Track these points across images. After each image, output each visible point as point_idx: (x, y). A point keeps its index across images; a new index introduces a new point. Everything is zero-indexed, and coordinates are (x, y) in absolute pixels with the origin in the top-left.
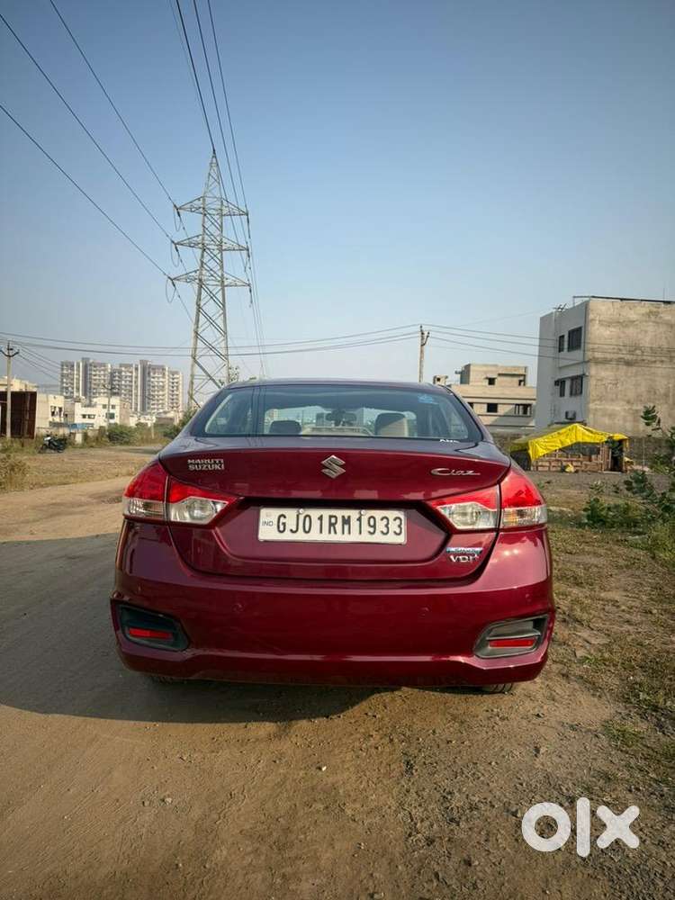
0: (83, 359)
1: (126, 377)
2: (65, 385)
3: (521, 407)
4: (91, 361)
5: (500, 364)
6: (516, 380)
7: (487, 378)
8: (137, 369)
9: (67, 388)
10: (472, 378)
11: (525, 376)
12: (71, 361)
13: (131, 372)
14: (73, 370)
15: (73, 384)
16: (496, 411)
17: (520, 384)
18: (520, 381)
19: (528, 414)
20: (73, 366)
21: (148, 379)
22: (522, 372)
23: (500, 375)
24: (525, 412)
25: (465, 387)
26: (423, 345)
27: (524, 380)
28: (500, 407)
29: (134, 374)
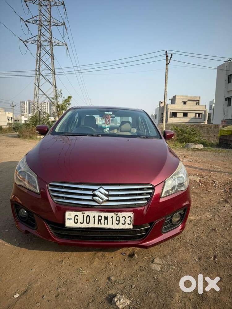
0: (28, 100)
1: (44, 107)
2: (22, 110)
3: (198, 114)
4: (31, 101)
5: (189, 96)
6: (195, 102)
7: (183, 102)
8: (47, 104)
9: (23, 111)
10: (176, 102)
11: (199, 101)
12: (24, 101)
13: (45, 105)
14: (25, 105)
15: (25, 110)
16: (187, 116)
17: (197, 104)
18: (197, 103)
19: (200, 117)
20: (24, 103)
21: (51, 107)
22: (198, 99)
23: (189, 100)
24: (199, 116)
25: (173, 105)
26: (167, 64)
27: (199, 103)
28: (188, 114)
29: (46, 106)
